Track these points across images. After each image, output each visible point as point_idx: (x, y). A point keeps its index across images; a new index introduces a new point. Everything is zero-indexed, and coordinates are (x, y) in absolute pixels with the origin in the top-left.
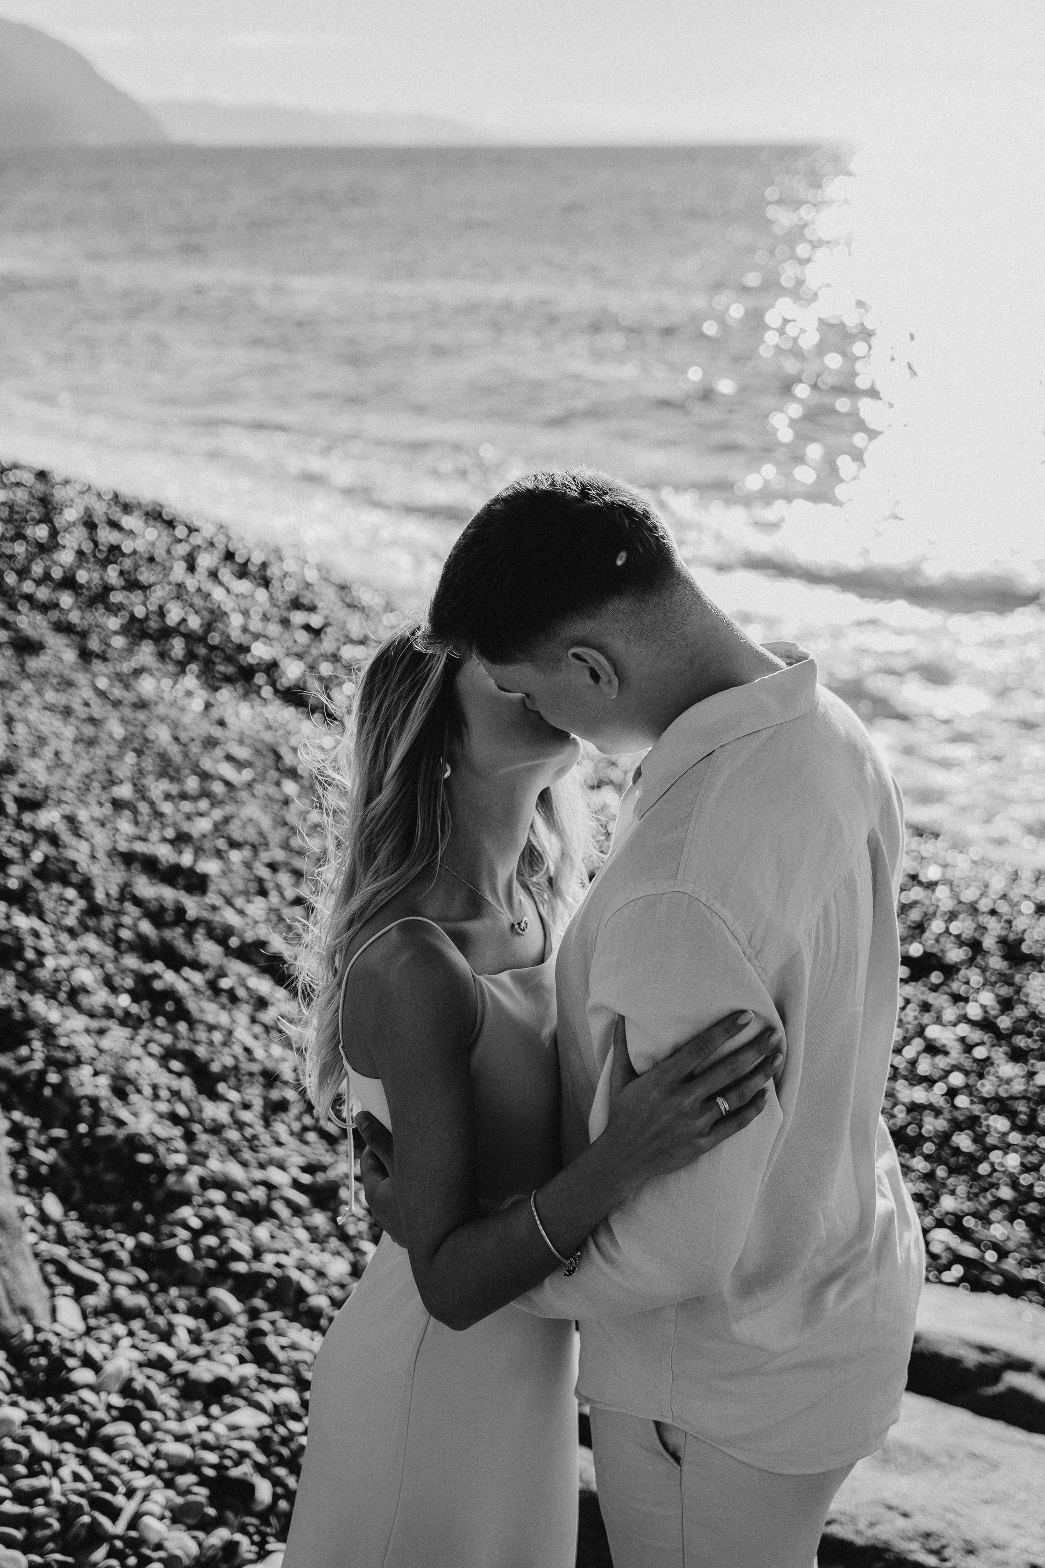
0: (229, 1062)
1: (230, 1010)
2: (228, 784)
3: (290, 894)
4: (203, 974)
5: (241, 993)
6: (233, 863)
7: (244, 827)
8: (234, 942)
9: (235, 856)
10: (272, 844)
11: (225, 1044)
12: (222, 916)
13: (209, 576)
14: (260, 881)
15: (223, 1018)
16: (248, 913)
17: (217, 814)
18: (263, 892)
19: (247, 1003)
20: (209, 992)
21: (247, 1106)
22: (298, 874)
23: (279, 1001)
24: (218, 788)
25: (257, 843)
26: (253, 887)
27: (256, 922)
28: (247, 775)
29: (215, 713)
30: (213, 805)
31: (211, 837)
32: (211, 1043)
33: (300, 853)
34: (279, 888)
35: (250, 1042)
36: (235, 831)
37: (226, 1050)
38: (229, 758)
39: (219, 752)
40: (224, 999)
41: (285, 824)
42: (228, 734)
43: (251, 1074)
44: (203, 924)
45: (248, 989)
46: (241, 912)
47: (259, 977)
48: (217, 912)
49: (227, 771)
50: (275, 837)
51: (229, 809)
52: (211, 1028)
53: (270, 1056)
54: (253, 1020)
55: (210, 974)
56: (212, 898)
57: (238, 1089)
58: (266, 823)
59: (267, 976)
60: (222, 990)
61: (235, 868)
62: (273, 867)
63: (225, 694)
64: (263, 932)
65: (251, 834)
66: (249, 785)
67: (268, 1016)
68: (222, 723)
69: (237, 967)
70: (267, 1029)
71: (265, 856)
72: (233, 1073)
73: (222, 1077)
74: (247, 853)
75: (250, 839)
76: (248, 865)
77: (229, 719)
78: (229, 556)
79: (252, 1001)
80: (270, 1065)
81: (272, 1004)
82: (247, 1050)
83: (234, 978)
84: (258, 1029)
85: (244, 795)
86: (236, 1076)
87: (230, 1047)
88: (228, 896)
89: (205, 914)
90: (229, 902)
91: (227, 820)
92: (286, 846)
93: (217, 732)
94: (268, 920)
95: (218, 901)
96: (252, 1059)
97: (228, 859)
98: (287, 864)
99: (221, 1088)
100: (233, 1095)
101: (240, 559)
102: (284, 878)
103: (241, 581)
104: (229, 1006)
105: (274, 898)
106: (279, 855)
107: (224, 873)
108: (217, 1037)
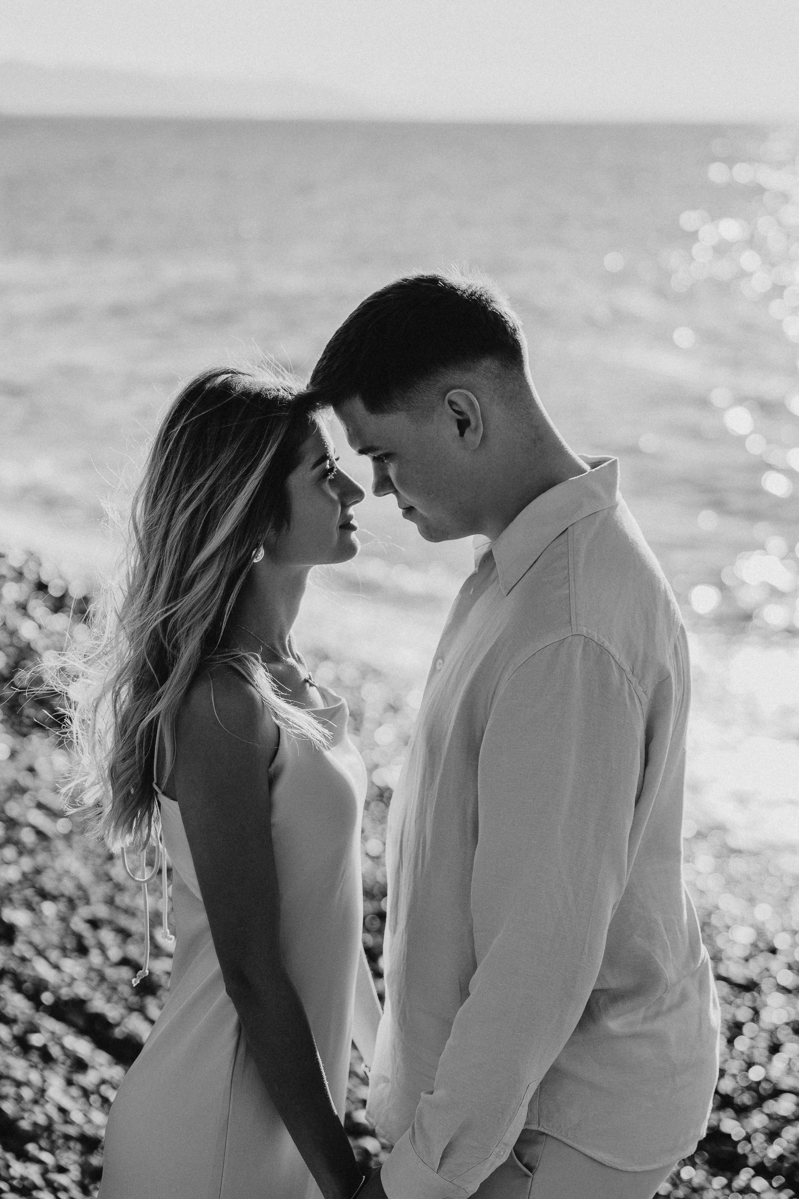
0: (41, 1120)
1: (42, 1070)
2: (40, 834)
3: (115, 954)
4: (11, 1028)
5: (55, 1051)
6: (47, 917)
7: (59, 879)
8: (47, 998)
9: (49, 909)
10: (93, 898)
11: (36, 1102)
12: (33, 969)
13: (17, 608)
14: (79, 938)
15: (34, 1077)
16: (63, 968)
17: (26, 864)
18: (82, 950)
19: (63, 1064)
20: (16, 1049)
21: (62, 1170)
22: (125, 934)
23: (101, 1065)
24: (27, 837)
25: (74, 897)
26: (70, 944)
27: (73, 979)
28: (62, 826)
29: (23, 760)
30: (20, 853)
31: (18, 887)
32: (19, 1099)
33: (130, 912)
34: (102, 948)
35: (67, 1103)
36: (48, 882)
37: (37, 1109)
38: (40, 806)
39: (27, 798)
40: (35, 1057)
41: (110, 879)
42: (38, 782)
43: (67, 1138)
44: (10, 976)
45: (63, 1048)
46: (56, 967)
47: (76, 1037)
48: (28, 964)
49: (38, 818)
50: (98, 892)
51: (41, 858)
52: (19, 1084)
53: (89, 1121)
54: (70, 1083)
55: (17, 1029)
56: (20, 947)
57: (52, 1151)
58: (85, 875)
59: (87, 1038)
60: (32, 1047)
61: (48, 922)
62: (95, 924)
63: (36, 739)
64: (81, 990)
65: (68, 887)
66: (67, 837)
67: (89, 1079)
68: (31, 770)
69: (50, 1024)
70: (86, 1093)
71: (84, 912)
72: (45, 1134)
73: (33, 1137)
74: (62, 906)
75: (67, 893)
76: (64, 919)
77: (41, 765)
78: (41, 587)
79: (69, 1062)
80: (89, 1131)
81: (93, 1067)
82: (63, 1111)
83: (48, 1035)
84: (75, 1091)
85: (59, 845)
86: (49, 1137)
87: (43, 1106)
88: (41, 947)
89: (13, 965)
90: (40, 953)
91: (38, 871)
92: (110, 901)
93: (25, 780)
94: (87, 979)
95: (28, 953)
96: (68, 1121)
97: (41, 911)
98: (110, 922)
99: (31, 1148)
100: (46, 1157)
101: (55, 592)
102: (107, 936)
103: (56, 615)
104: (40, 1066)
105: (95, 958)
106: (102, 911)
107: (35, 925)
108: (27, 1093)
